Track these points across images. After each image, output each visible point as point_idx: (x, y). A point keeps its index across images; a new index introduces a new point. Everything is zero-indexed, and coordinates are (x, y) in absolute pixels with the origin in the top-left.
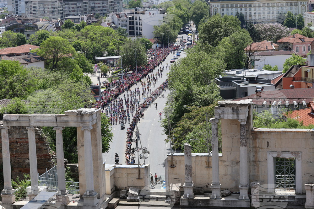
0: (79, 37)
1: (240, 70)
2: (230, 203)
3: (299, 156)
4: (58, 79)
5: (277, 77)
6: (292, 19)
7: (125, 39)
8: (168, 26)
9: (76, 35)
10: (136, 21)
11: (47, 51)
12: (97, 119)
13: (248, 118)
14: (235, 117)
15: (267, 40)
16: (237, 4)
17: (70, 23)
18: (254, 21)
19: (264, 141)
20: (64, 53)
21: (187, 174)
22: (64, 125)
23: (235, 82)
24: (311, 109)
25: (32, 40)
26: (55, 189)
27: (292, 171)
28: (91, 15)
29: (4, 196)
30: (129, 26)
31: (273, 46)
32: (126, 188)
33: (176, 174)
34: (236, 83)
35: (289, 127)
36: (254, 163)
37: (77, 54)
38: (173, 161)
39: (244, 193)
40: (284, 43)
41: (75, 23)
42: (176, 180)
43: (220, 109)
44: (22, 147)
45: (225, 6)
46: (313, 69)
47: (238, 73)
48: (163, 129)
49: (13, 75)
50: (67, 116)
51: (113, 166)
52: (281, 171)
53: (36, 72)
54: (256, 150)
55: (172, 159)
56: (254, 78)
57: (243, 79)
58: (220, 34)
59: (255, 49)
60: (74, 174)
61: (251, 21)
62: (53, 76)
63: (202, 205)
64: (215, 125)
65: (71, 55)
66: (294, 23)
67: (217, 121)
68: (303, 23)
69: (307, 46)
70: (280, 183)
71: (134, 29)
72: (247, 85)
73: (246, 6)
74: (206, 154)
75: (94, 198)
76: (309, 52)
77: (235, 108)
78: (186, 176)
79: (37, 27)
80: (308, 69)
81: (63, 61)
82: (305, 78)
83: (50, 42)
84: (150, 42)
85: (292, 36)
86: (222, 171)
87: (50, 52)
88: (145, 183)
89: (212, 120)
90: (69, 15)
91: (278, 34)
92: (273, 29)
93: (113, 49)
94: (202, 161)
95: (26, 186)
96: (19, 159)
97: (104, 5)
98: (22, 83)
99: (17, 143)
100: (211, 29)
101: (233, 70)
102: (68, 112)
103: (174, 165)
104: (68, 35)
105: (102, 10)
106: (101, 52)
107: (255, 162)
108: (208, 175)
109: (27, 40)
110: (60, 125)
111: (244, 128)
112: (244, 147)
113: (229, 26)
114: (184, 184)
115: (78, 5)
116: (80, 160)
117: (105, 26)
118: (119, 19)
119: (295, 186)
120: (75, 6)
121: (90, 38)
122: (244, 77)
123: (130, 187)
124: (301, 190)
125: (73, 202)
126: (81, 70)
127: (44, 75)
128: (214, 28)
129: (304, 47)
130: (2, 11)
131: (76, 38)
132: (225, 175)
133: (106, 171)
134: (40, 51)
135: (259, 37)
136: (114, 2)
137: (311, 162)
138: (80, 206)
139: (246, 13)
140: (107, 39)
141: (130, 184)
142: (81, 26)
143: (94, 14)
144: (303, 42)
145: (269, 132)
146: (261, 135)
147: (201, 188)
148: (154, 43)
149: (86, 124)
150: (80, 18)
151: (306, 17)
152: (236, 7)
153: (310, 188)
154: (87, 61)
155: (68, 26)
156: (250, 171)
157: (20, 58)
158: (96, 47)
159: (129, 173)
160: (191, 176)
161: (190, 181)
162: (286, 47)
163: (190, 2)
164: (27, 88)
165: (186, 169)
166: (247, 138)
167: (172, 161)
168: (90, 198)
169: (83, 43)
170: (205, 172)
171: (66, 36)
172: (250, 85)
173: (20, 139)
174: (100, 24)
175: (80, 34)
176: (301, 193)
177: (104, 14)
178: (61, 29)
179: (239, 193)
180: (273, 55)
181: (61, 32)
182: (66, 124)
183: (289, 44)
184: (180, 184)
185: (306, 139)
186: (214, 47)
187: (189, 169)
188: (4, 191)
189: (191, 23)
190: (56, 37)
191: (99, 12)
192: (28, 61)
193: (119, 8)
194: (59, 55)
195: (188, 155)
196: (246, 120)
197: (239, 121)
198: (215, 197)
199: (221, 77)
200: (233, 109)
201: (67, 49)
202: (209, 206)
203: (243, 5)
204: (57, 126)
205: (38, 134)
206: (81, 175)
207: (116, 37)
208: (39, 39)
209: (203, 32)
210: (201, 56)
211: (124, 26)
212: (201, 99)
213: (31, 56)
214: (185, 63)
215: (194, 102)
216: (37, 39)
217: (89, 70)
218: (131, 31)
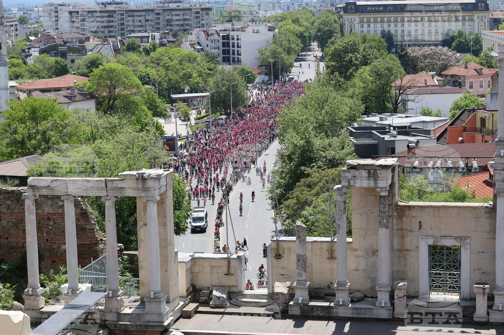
0: (147, 64)
1: (385, 115)
2: (363, 311)
3: (467, 244)
4: (115, 126)
5: (440, 127)
6: (464, 41)
7: (216, 67)
8: (280, 50)
9: (143, 61)
10: (233, 41)
11: (99, 85)
12: (166, 185)
13: (392, 186)
14: (372, 184)
15: (427, 72)
16: (383, 17)
17: (135, 44)
18: (407, 43)
19: (414, 220)
20: (124, 88)
21: (299, 268)
22: (118, 194)
23: (376, 133)
24: (488, 174)
25: (78, 69)
26: (104, 289)
27: (456, 265)
28: (167, 31)
29: (28, 299)
30: (221, 48)
31: (436, 80)
32: (209, 288)
33: (284, 268)
34: (379, 135)
35: (454, 201)
36: (400, 253)
37: (144, 90)
38: (280, 249)
39: (383, 298)
40: (452, 76)
41: (142, 44)
42: (283, 277)
43: (349, 172)
44: (57, 225)
45: (365, 20)
46: (493, 115)
47: (381, 119)
49: (47, 120)
50: (122, 180)
51: (190, 256)
52: (440, 265)
53: (82, 116)
54: (402, 233)
55: (278, 245)
56: (405, 127)
57: (390, 129)
58: (355, 62)
59: (408, 85)
60: (132, 267)
61: (404, 43)
62: (108, 122)
63: (321, 314)
64: (341, 196)
65: (134, 90)
66: (468, 47)
67: (345, 190)
68: (481, 46)
69: (485, 81)
70: (438, 282)
71: (229, 53)
72: (395, 137)
73: (396, 21)
74: (329, 239)
75: (160, 302)
76: (489, 89)
77: (372, 171)
78: (297, 271)
79: (86, 50)
80: (486, 114)
81: (123, 100)
82: (481, 128)
83: (104, 72)
84: (254, 72)
85: (464, 66)
86: (352, 264)
87: (104, 86)
88: (237, 281)
89: (338, 189)
90: (133, 31)
91: (442, 62)
92: (436, 56)
93: (197, 83)
94: (322, 249)
95: (60, 283)
96: (52, 243)
97: (185, 17)
98: (60, 132)
99: (50, 220)
100: (342, 54)
101: (375, 116)
102: (123, 175)
103: (280, 255)
104: (131, 61)
105: (182, 25)
106: (180, 87)
107: (401, 251)
108: (331, 270)
109: (70, 68)
110: (112, 194)
111: (385, 200)
112: (384, 229)
113: (370, 49)
114: (295, 283)
115: (147, 17)
116: (141, 245)
117: (186, 49)
118: (207, 39)
119: (460, 288)
120: (142, 18)
121: (164, 65)
122: (390, 126)
123: (215, 286)
124: (469, 293)
125: (130, 308)
126: (150, 113)
127: (94, 119)
128: (348, 52)
129: (481, 82)
130: (34, 26)
131: (144, 66)
132: (356, 270)
133: (179, 262)
134: (88, 84)
135: (415, 66)
136: (200, 13)
137: (483, 252)
138: (140, 314)
139: (397, 30)
140: (189, 68)
141: (215, 282)
142: (151, 49)
143: (171, 30)
144: (479, 74)
145: (421, 207)
146: (410, 211)
147: (321, 288)
148: (260, 74)
149: (150, 192)
150: (149, 37)
151: (485, 37)
152: (382, 21)
153: (481, 291)
154: (158, 100)
155: (132, 48)
156: (392, 265)
157: (59, 95)
158: (172, 79)
159: (214, 265)
160: (305, 271)
161: (303, 278)
162: (454, 82)
163: (313, 15)
164: (67, 139)
165: (298, 260)
166: (390, 216)
167: (277, 249)
168: (155, 302)
169: (153, 73)
170: (327, 265)
171: (128, 62)
172: (400, 137)
173: (54, 214)
174: (179, 45)
175: (149, 60)
176: (469, 298)
177: (185, 30)
178: (121, 53)
179: (376, 297)
180: (435, 94)
181: (121, 57)
182: (121, 193)
183: (460, 78)
184: (288, 283)
185: (476, 218)
186: (348, 80)
187: (302, 261)
188: (28, 291)
189: (315, 45)
190: (112, 63)
191: (178, 28)
192: (71, 98)
193: (207, 22)
194: (117, 91)
195: (302, 240)
196: (388, 189)
197: (378, 190)
198: (341, 303)
199: (356, 125)
200: (369, 173)
201: (129, 82)
202: (332, 315)
203: (392, 20)
204: (107, 196)
205: (81, 206)
206: (142, 268)
207: (202, 65)
208: (88, 66)
209: (332, 58)
210: (327, 94)
211: (215, 49)
212: (326, 157)
213: (76, 92)
214: (303, 105)
215: (315, 162)
216: (85, 68)
217: (162, 113)
218: (224, 56)
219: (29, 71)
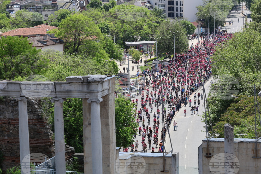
0: (106, 18)
7: (162, 21)
9: (103, 15)
11: (66, 32)
12: (109, 89)
17: (97, 2)
20: (87, 35)
22: (65, 96)
25: (51, 21)
30: (167, 6)
38: (210, 149)
41: (103, 3)
44: (16, 129)
48: (204, 124)
49: (20, 55)
51: (130, 154)
53: (52, 56)
55: (208, 145)
62: (73, 61)
65: (95, 37)
71: (173, 10)
74: (254, 140)
79: (58, 6)
81: (86, 45)
83: (71, 22)
84: (193, 25)
87: (70, 34)
93: (147, 34)
94: (248, 148)
96: (12, 145)
98: (31, 64)
103: (210, 154)
104: (94, 15)
106: (133, 36)
108: (255, 167)
109: (44, 21)
110: (60, 96)
116: (86, 143)
121: (120, 19)
126: (107, 56)
127: (61, 59)
131: (104, 19)
133: (120, 159)
134: (58, 32)
140: (140, 21)
142: (110, 6)
148: (198, 26)
154: (115, 46)
155: (94, 5)
157: (34, 40)
158: (126, 30)
159: (151, 163)
164: (36, 70)
167: (208, 149)
169: (111, 25)
175: (108, 15)
178: (86, 9)
181: (85, 12)
182: (68, 95)
189: (243, 5)
190: (77, 15)
192: (44, 43)
194: (81, 37)
195: (230, 141)
201: (91, 30)
204: (56, 97)
205: (37, 113)
206: (87, 163)
207: (151, 19)
208: (59, 19)
209: (257, 11)
210: (253, 36)
211: (162, 6)
212: (252, 88)
213: (48, 38)
214: (233, 45)
215: (243, 92)
216: (56, 20)
217: (117, 56)
218: (170, 12)
219: (11, 23)
